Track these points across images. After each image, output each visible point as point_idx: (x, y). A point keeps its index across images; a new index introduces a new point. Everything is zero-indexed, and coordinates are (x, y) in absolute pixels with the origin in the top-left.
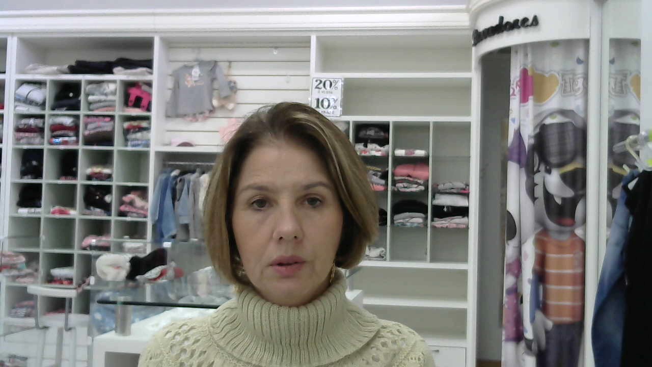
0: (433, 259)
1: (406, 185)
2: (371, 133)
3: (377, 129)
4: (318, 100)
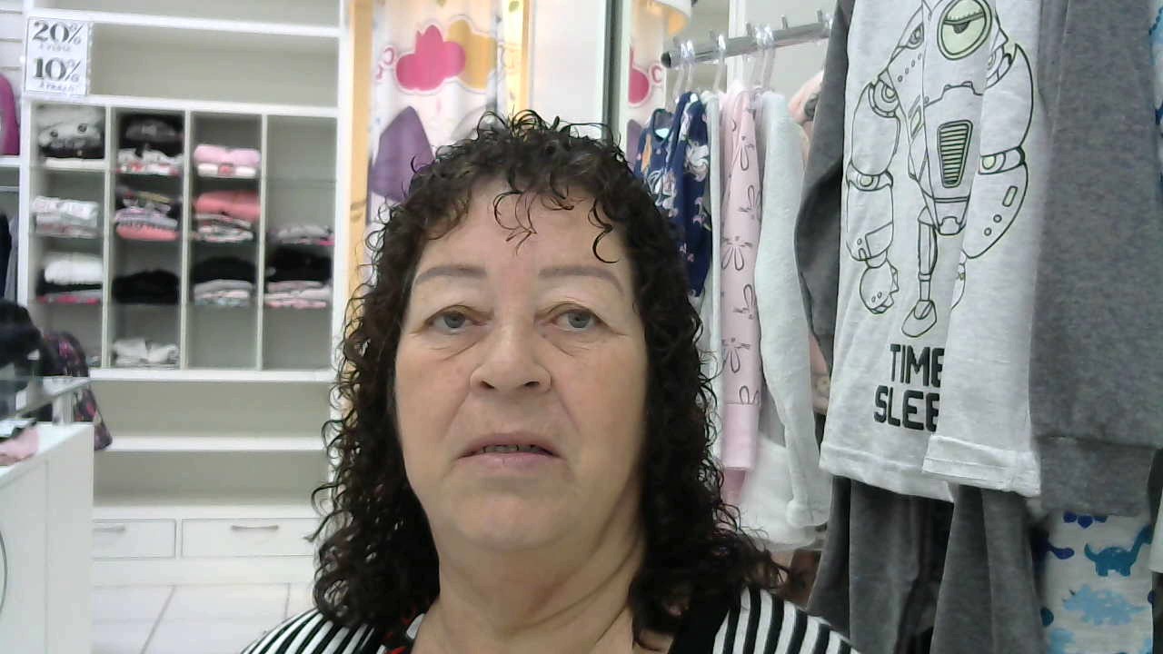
0: (268, 365)
1: (217, 229)
2: (150, 130)
3: (161, 124)
4: (40, 63)
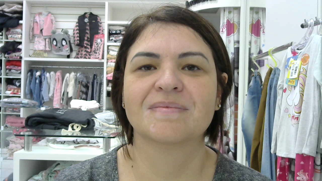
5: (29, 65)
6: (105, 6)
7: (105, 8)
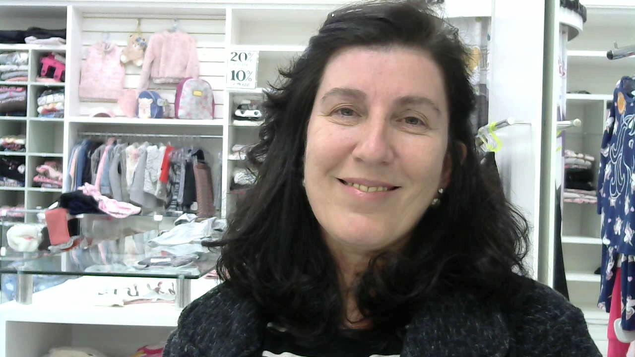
4: (233, 72)
5: (78, 131)
6: (225, 15)
7: (225, 20)
